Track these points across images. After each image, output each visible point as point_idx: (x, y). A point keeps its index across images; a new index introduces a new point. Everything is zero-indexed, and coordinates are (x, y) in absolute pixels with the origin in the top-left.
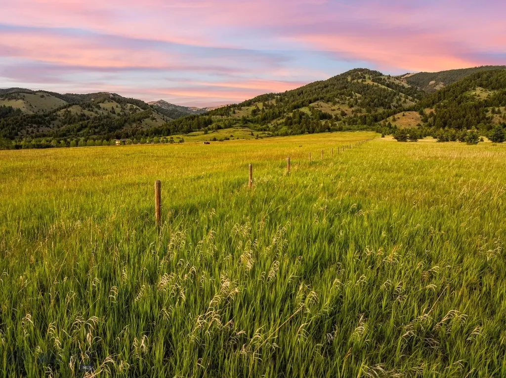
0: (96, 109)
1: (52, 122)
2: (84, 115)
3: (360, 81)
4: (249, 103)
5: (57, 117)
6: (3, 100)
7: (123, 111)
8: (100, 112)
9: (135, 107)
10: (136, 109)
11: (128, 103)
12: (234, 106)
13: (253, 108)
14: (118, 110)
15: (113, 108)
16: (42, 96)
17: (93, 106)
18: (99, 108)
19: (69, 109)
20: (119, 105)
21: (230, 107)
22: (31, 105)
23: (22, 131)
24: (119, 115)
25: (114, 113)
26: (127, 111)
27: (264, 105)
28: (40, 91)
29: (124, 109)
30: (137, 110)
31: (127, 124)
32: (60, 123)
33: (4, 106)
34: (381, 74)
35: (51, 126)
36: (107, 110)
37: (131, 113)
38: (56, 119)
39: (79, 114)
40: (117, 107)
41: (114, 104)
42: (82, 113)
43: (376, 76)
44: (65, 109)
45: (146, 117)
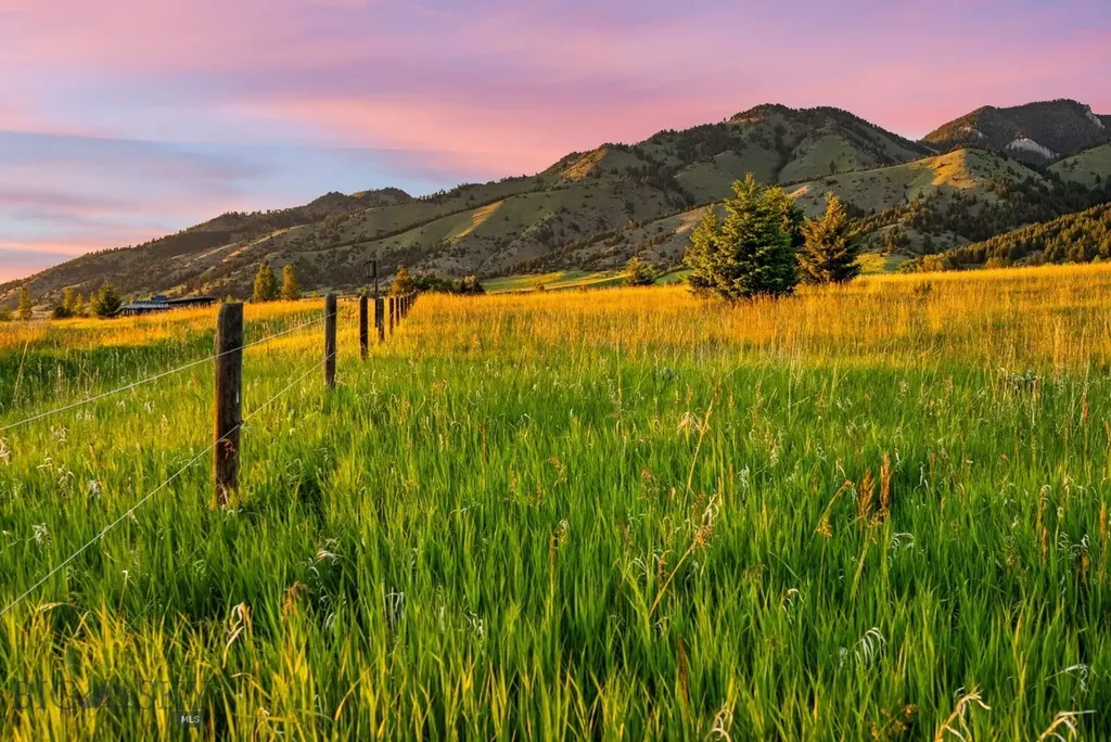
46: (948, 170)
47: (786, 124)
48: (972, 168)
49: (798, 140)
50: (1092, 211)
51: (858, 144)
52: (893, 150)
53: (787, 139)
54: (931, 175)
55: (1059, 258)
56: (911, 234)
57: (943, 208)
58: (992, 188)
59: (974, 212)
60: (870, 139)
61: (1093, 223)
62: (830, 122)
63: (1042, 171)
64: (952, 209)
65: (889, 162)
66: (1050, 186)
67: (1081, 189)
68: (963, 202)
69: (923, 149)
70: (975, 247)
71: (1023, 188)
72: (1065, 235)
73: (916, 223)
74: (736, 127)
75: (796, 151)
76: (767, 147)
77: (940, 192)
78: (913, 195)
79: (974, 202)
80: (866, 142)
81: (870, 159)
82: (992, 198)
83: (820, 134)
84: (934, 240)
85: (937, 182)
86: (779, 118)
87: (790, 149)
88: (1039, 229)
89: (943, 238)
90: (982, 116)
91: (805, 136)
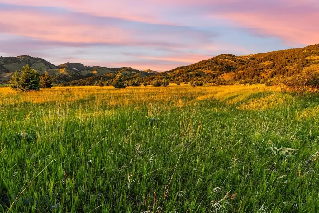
3: (223, 59)
4: (173, 70)
7: (130, 74)
9: (135, 72)
11: (132, 71)
12: (167, 72)
13: (175, 72)
14: (128, 74)
16: (103, 69)
20: (129, 72)
21: (166, 72)
22: (99, 73)
24: (128, 76)
25: (127, 75)
27: (179, 71)
28: (103, 67)
33: (90, 73)
34: (234, 56)
36: (124, 74)
37: (133, 75)
41: (127, 72)
43: (232, 57)
46: (63, 71)
48: (67, 71)
49: (34, 62)
51: (46, 65)
52: (53, 67)
53: (31, 62)
54: (60, 71)
55: (80, 85)
56: (57, 80)
57: (62, 77)
58: (70, 75)
59: (67, 78)
60: (48, 64)
62: (40, 61)
63: (77, 73)
64: (64, 77)
65: (52, 69)
66: (78, 75)
67: (83, 76)
68: (65, 76)
69: (58, 67)
70: (67, 83)
71: (74, 75)
73: (57, 79)
74: (19, 58)
77: (61, 74)
78: (57, 74)
79: (67, 76)
81: (48, 68)
82: (70, 76)
83: (38, 62)
84: (61, 82)
85: (61, 73)
86: (29, 58)
87: (32, 64)
88: (77, 81)
89: (62, 81)
90: (68, 64)
91: (35, 62)
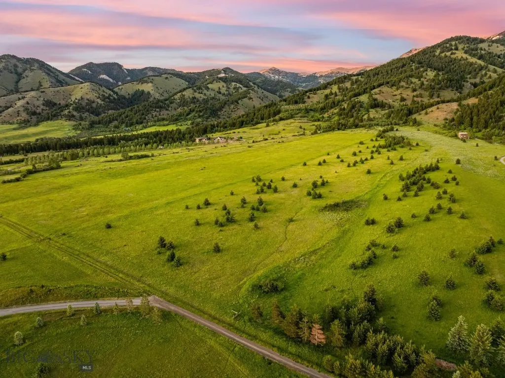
0: (205, 91)
1: (171, 105)
2: (194, 98)
5: (175, 101)
6: (138, 84)
7: (228, 91)
8: (208, 93)
9: (238, 85)
10: (239, 87)
11: (232, 82)
14: (223, 90)
15: (219, 88)
17: (203, 88)
18: (208, 88)
19: (183, 93)
20: (225, 85)
21: (306, 92)
22: (157, 88)
23: (148, 115)
24: (224, 94)
25: (220, 93)
26: (232, 90)
29: (229, 88)
30: (240, 89)
31: (226, 106)
32: (176, 106)
33: (139, 90)
35: (170, 109)
36: (214, 90)
37: (234, 91)
38: (174, 102)
39: (191, 97)
40: (223, 87)
41: (221, 84)
42: (193, 96)
44: (180, 94)
45: (244, 98)
46: (84, 90)
47: (17, 63)
48: (92, 90)
49: (24, 71)
50: (130, 108)
51: (49, 75)
52: (61, 77)
53: (20, 70)
56: (75, 113)
57: (84, 104)
58: (99, 98)
59: (94, 105)
60: (52, 72)
61: (131, 113)
62: (36, 65)
63: (112, 91)
64: (87, 104)
66: (115, 96)
68: (90, 102)
70: (96, 118)
71: (108, 98)
72: (123, 116)
73: (76, 109)
75: (24, 75)
76: (11, 73)
77: (82, 98)
78: (73, 98)
79: (94, 102)
80: (51, 74)
82: (99, 101)
83: (33, 70)
84: (83, 115)
85: (81, 94)
86: (14, 61)
87: (21, 74)
88: (116, 114)
89: (85, 115)
90: (90, 66)
91: (27, 69)
